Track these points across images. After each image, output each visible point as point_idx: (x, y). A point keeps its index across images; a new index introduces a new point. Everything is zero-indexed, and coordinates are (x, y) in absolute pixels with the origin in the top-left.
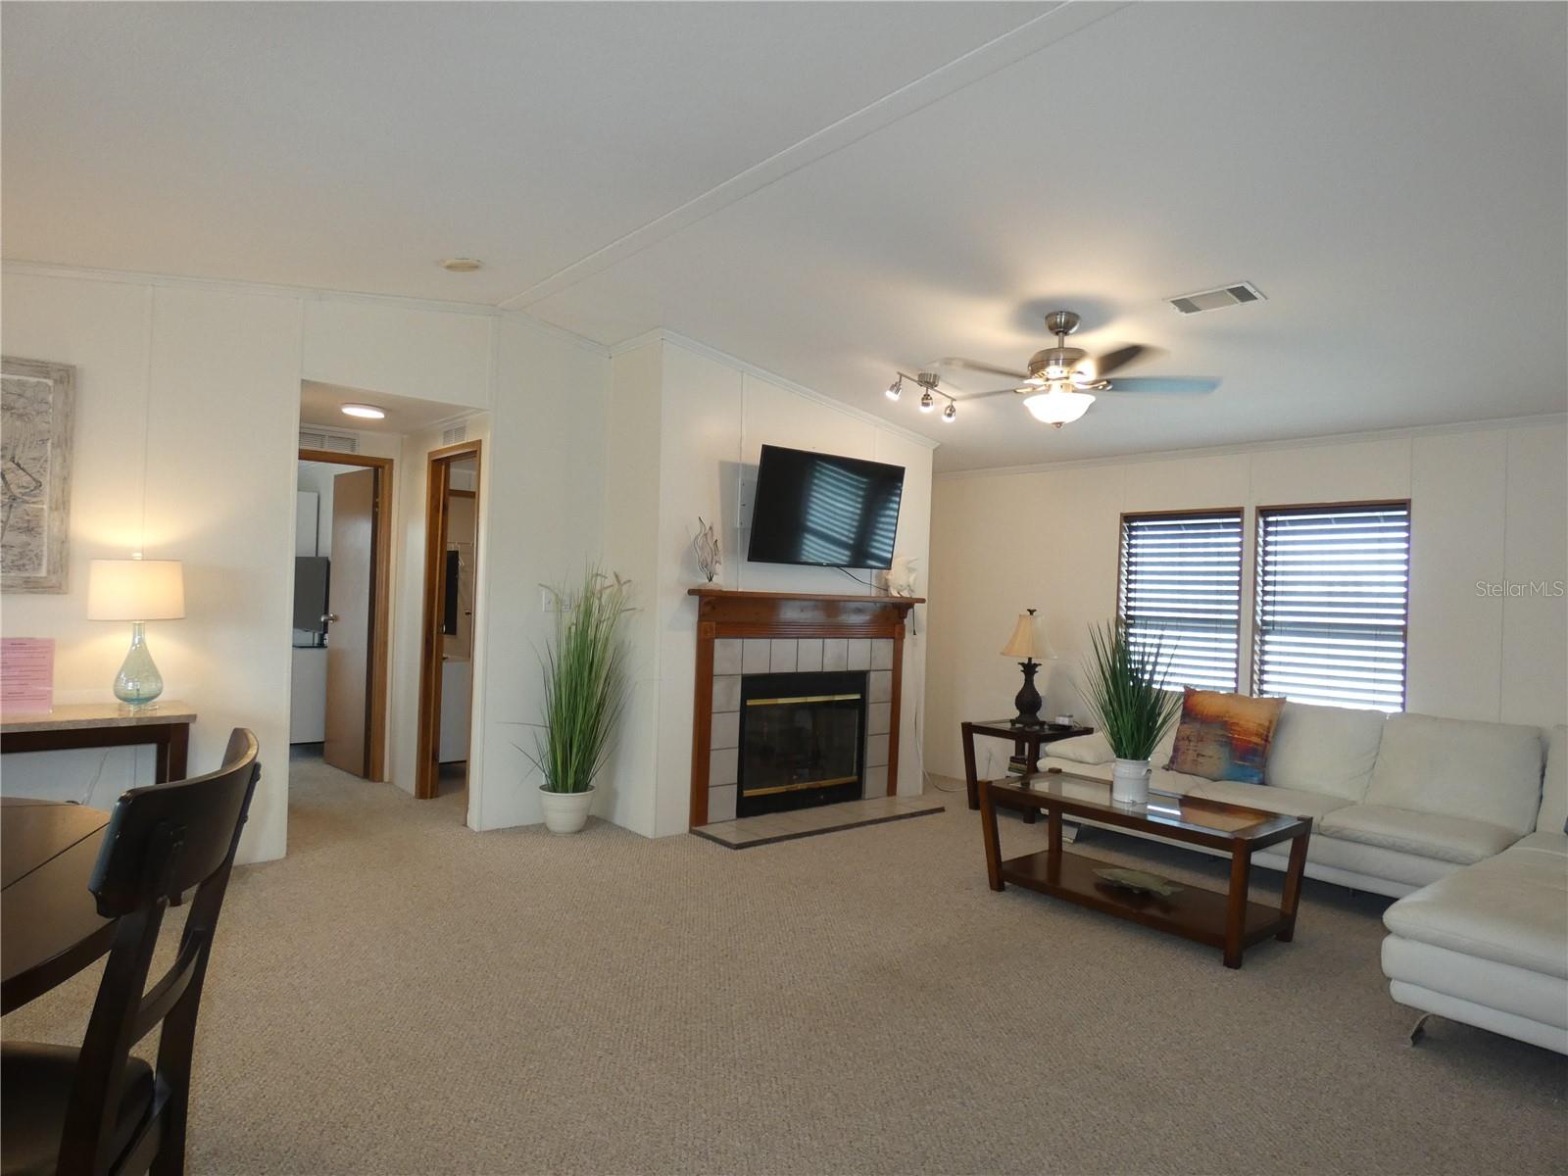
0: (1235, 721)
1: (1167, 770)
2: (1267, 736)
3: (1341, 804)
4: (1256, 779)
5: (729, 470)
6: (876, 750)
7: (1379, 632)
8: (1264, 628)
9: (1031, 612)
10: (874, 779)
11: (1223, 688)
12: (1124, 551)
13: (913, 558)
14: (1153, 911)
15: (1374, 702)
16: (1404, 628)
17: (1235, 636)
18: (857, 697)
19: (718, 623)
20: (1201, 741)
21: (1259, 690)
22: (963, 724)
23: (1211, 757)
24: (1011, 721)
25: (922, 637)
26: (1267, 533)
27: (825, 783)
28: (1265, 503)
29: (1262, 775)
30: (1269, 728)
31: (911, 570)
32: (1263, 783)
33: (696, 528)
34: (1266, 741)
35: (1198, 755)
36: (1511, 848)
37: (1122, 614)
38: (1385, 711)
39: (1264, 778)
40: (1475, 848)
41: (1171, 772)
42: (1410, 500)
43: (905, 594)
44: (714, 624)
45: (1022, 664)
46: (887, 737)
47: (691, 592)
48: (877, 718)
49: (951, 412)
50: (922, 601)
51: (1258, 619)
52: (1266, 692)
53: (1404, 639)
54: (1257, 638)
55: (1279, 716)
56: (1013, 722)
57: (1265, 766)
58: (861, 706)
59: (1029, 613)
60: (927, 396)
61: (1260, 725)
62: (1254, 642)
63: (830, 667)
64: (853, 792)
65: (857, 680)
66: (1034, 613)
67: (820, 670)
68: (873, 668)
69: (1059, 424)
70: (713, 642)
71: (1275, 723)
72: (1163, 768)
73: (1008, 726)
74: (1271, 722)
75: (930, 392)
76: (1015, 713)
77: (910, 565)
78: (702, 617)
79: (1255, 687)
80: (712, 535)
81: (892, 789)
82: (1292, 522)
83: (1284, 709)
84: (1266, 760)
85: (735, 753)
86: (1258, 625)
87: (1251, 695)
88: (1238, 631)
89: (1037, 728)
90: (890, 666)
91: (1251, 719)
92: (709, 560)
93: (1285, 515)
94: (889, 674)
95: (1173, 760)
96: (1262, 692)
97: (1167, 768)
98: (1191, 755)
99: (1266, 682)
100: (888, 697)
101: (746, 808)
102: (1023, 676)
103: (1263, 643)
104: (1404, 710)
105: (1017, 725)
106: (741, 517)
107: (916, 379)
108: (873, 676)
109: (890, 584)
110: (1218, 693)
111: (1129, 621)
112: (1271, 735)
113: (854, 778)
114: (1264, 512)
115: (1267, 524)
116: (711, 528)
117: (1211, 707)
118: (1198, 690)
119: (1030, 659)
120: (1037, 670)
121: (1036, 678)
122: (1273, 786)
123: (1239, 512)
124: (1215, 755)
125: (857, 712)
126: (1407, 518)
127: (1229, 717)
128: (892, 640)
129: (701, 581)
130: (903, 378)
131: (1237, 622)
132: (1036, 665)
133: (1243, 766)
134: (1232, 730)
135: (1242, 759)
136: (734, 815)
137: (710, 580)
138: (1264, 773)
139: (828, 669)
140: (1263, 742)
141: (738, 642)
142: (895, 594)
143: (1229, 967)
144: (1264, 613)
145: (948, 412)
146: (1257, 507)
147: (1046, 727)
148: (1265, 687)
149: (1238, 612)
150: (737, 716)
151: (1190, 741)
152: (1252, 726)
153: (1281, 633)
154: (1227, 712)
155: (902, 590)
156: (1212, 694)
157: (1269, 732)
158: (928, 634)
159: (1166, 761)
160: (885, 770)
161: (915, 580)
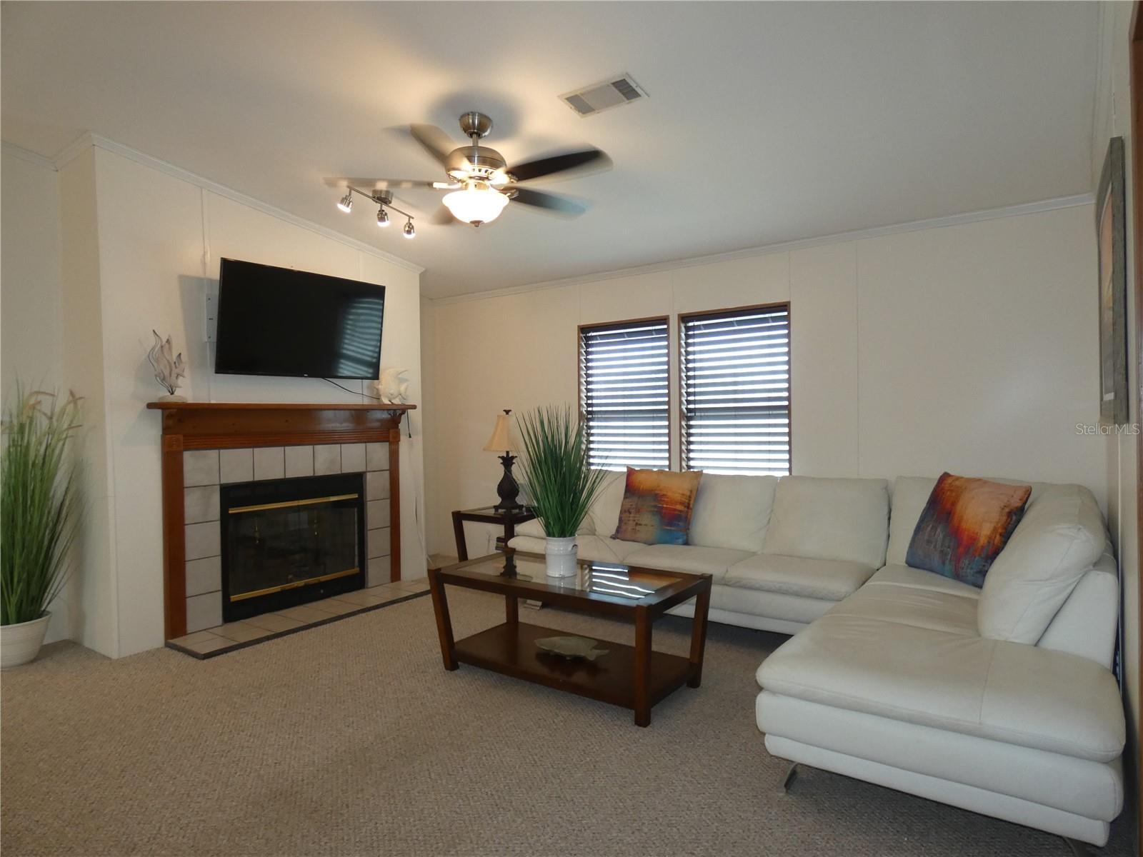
0: (665, 493)
1: (614, 538)
2: (689, 504)
3: (746, 556)
4: (680, 541)
5: (189, 284)
6: (377, 542)
7: (770, 412)
8: (689, 414)
9: (507, 412)
10: (377, 569)
11: (655, 466)
12: (582, 358)
13: (403, 369)
14: (580, 677)
15: (769, 469)
16: (788, 408)
17: (666, 423)
18: (356, 496)
19: (184, 436)
20: (639, 512)
21: (687, 466)
22: (453, 513)
23: (646, 525)
24: (495, 507)
25: (418, 439)
26: (688, 337)
27: (323, 578)
28: (686, 311)
29: (685, 537)
30: (690, 497)
31: (401, 381)
32: (686, 543)
33: (152, 341)
34: (688, 507)
35: (637, 524)
36: (866, 584)
37: (584, 410)
38: (777, 476)
39: (687, 539)
40: (840, 586)
41: (617, 540)
42: (789, 302)
43: (397, 401)
44: (181, 437)
45: (502, 458)
46: (388, 530)
47: (151, 406)
48: (376, 513)
49: (410, 229)
50: (414, 407)
51: (684, 407)
52: (693, 467)
53: (789, 416)
54: (684, 423)
55: (698, 485)
56: (496, 508)
57: (688, 529)
58: (360, 504)
59: (505, 413)
60: (381, 211)
61: (683, 495)
62: (681, 427)
63: (321, 471)
64: (357, 582)
65: (354, 482)
66: (510, 413)
67: (312, 475)
68: (368, 469)
69: (477, 223)
70: (182, 455)
71: (694, 493)
72: (611, 537)
73: (492, 512)
74: (691, 491)
75: (384, 207)
76: (497, 500)
77: (400, 376)
78: (166, 430)
79: (684, 464)
80: (170, 349)
81: (396, 575)
82: (706, 326)
83: (702, 480)
84: (689, 524)
85: (217, 562)
86: (684, 413)
87: (681, 470)
88: (669, 419)
89: (517, 511)
90: (387, 467)
91: (676, 490)
92: (167, 373)
93: (700, 320)
94: (387, 474)
95: (618, 531)
96: (689, 467)
97: (614, 537)
98: (631, 525)
99: (693, 459)
100: (387, 493)
101: (232, 613)
102: (502, 468)
103: (689, 427)
104: (791, 474)
105: (500, 511)
106: (207, 330)
107: (371, 195)
108: (369, 476)
109: (381, 393)
110: (652, 471)
111: (589, 416)
112: (692, 502)
113: (356, 570)
114: (685, 318)
115: (688, 329)
116: (168, 341)
117: (645, 482)
118: (637, 469)
119: (508, 452)
120: (514, 461)
121: (514, 468)
122: (695, 545)
123: (665, 319)
124: (649, 523)
125: (356, 510)
126: (787, 318)
127: (660, 490)
128: (388, 443)
129: (162, 394)
130: (353, 191)
131: (668, 411)
132: (513, 458)
133: (670, 530)
134: (661, 500)
135: (670, 524)
136: (220, 620)
137: (172, 394)
138: (687, 534)
139: (320, 473)
140: (686, 509)
141: (213, 454)
142: (386, 401)
143: (640, 725)
144: (689, 402)
145: (407, 229)
146: (679, 315)
147: (524, 509)
148: (692, 463)
149: (668, 403)
150: (217, 525)
151: (630, 513)
152: (677, 497)
153: (701, 418)
154: (658, 486)
155: (394, 398)
156: (646, 471)
157: (690, 500)
158: (423, 435)
159: (613, 531)
160: (388, 559)
161: (406, 389)
